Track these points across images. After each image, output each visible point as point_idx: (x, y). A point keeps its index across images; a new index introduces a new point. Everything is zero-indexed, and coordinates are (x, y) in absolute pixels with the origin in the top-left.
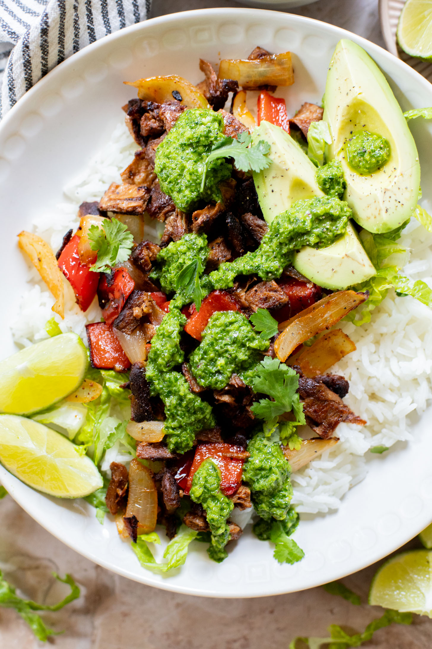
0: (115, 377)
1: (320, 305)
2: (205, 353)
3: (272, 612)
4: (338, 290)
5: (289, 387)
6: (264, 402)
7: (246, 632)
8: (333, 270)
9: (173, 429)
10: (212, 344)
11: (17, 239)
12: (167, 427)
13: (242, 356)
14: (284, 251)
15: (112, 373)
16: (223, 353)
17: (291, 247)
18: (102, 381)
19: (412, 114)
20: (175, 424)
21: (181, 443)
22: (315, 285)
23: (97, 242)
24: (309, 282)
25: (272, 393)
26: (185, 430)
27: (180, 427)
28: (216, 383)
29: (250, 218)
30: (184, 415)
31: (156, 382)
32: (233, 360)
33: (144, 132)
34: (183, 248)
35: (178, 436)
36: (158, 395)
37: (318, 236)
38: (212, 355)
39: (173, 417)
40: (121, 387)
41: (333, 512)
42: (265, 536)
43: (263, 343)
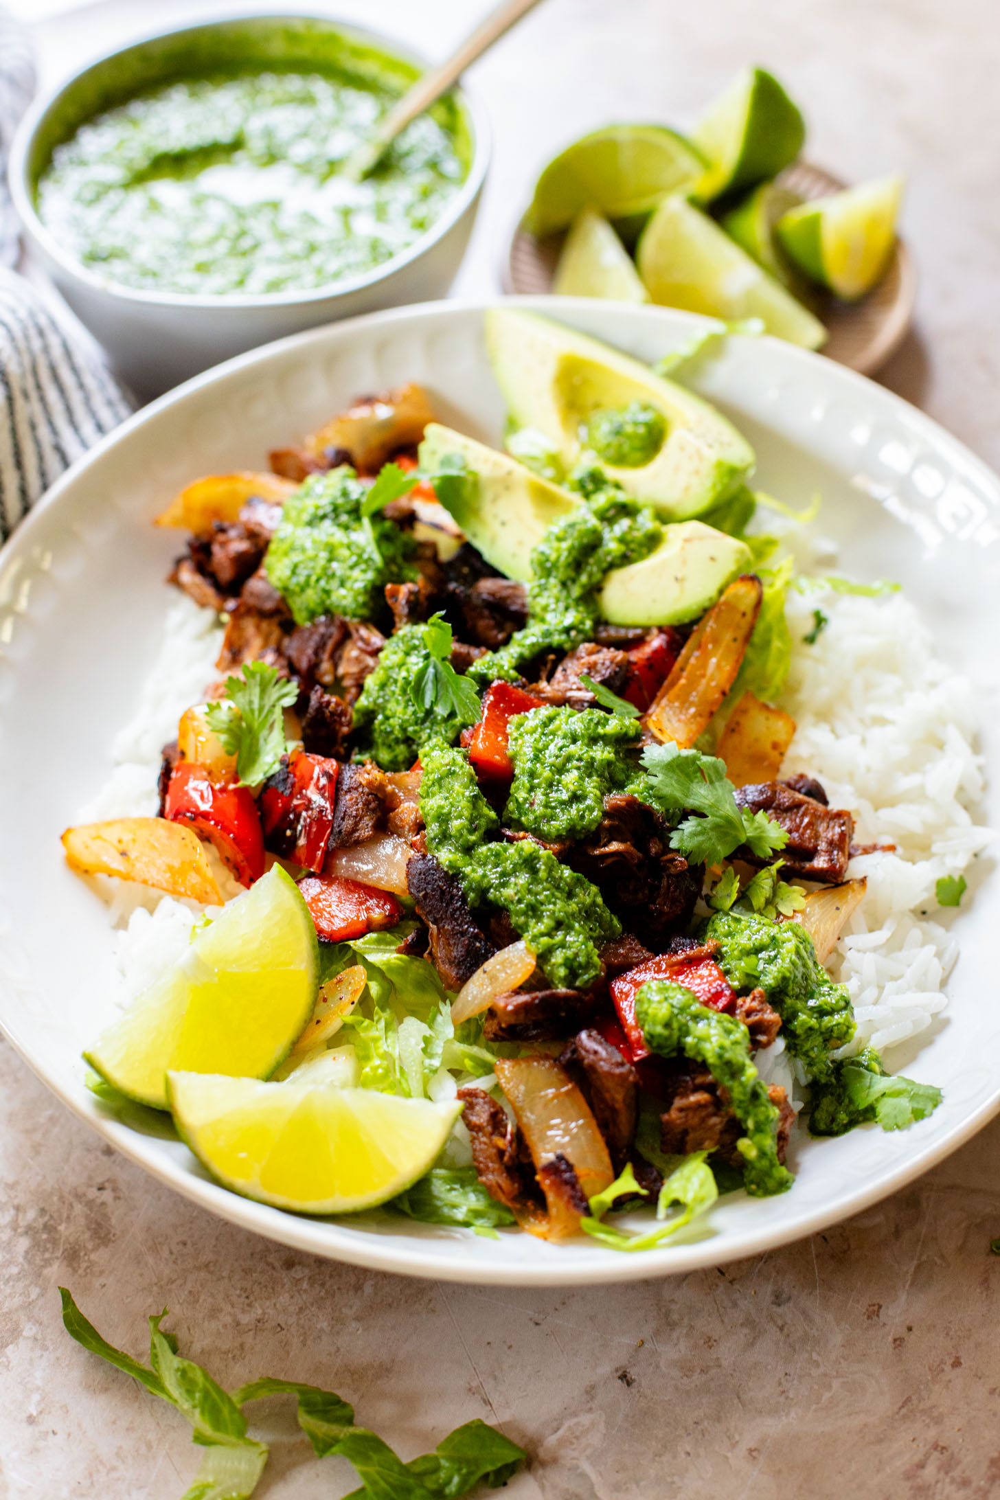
0: (378, 942)
1: (688, 659)
2: (532, 775)
3: (957, 1364)
5: (717, 784)
6: (689, 826)
7: (932, 1433)
8: (677, 579)
9: (549, 934)
10: (536, 758)
12: (535, 939)
13: (602, 753)
14: (576, 591)
15: (372, 936)
16: (564, 765)
17: (584, 579)
20: (545, 924)
21: (576, 955)
22: (661, 630)
23: (230, 731)
24: (647, 630)
25: (692, 802)
26: (570, 928)
27: (559, 925)
28: (582, 817)
29: (487, 586)
30: (553, 895)
31: (468, 870)
32: (590, 768)
35: (563, 945)
36: (483, 892)
38: (547, 773)
39: (534, 911)
40: (399, 951)
41: (940, 1025)
42: (843, 1118)
43: (627, 722)
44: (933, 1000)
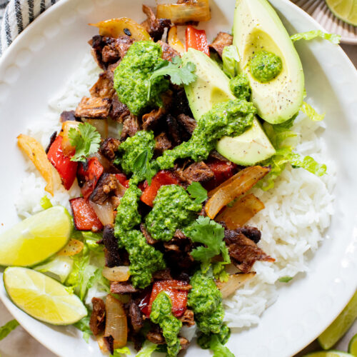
0: (92, 236)
1: (236, 178)
2: (156, 215)
4: (249, 166)
5: (217, 237)
6: (200, 249)
8: (244, 151)
9: (136, 271)
10: (161, 209)
11: (17, 140)
12: (131, 270)
13: (183, 216)
14: (209, 140)
15: (90, 233)
16: (169, 215)
17: (214, 137)
18: (83, 239)
19: (296, 37)
20: (137, 267)
21: (142, 281)
22: (232, 163)
23: (75, 139)
24: (228, 161)
25: (206, 241)
26: (145, 271)
27: (141, 269)
28: (165, 237)
29: (183, 117)
30: (143, 260)
31: (122, 238)
32: (176, 220)
33: (105, 59)
34: (137, 142)
35: (140, 276)
36: (124, 247)
37: (233, 128)
38: (161, 216)
39: (136, 262)
40: (97, 243)
41: (254, 326)
42: (206, 346)
43: (197, 206)
44: (255, 319)
